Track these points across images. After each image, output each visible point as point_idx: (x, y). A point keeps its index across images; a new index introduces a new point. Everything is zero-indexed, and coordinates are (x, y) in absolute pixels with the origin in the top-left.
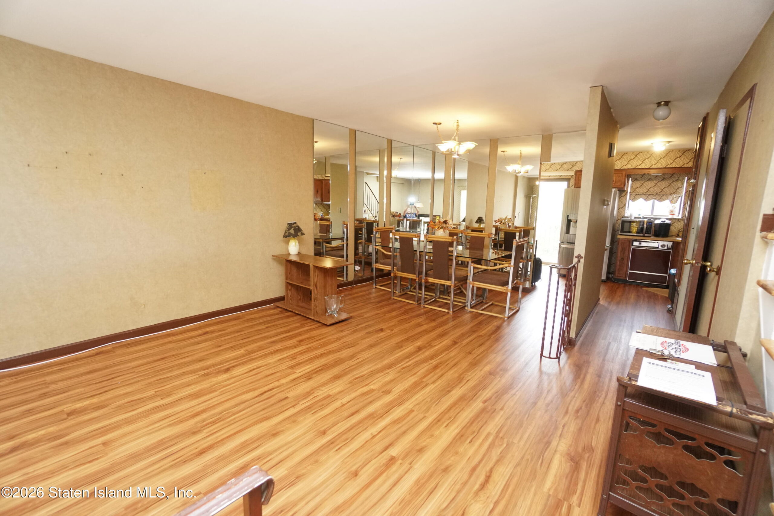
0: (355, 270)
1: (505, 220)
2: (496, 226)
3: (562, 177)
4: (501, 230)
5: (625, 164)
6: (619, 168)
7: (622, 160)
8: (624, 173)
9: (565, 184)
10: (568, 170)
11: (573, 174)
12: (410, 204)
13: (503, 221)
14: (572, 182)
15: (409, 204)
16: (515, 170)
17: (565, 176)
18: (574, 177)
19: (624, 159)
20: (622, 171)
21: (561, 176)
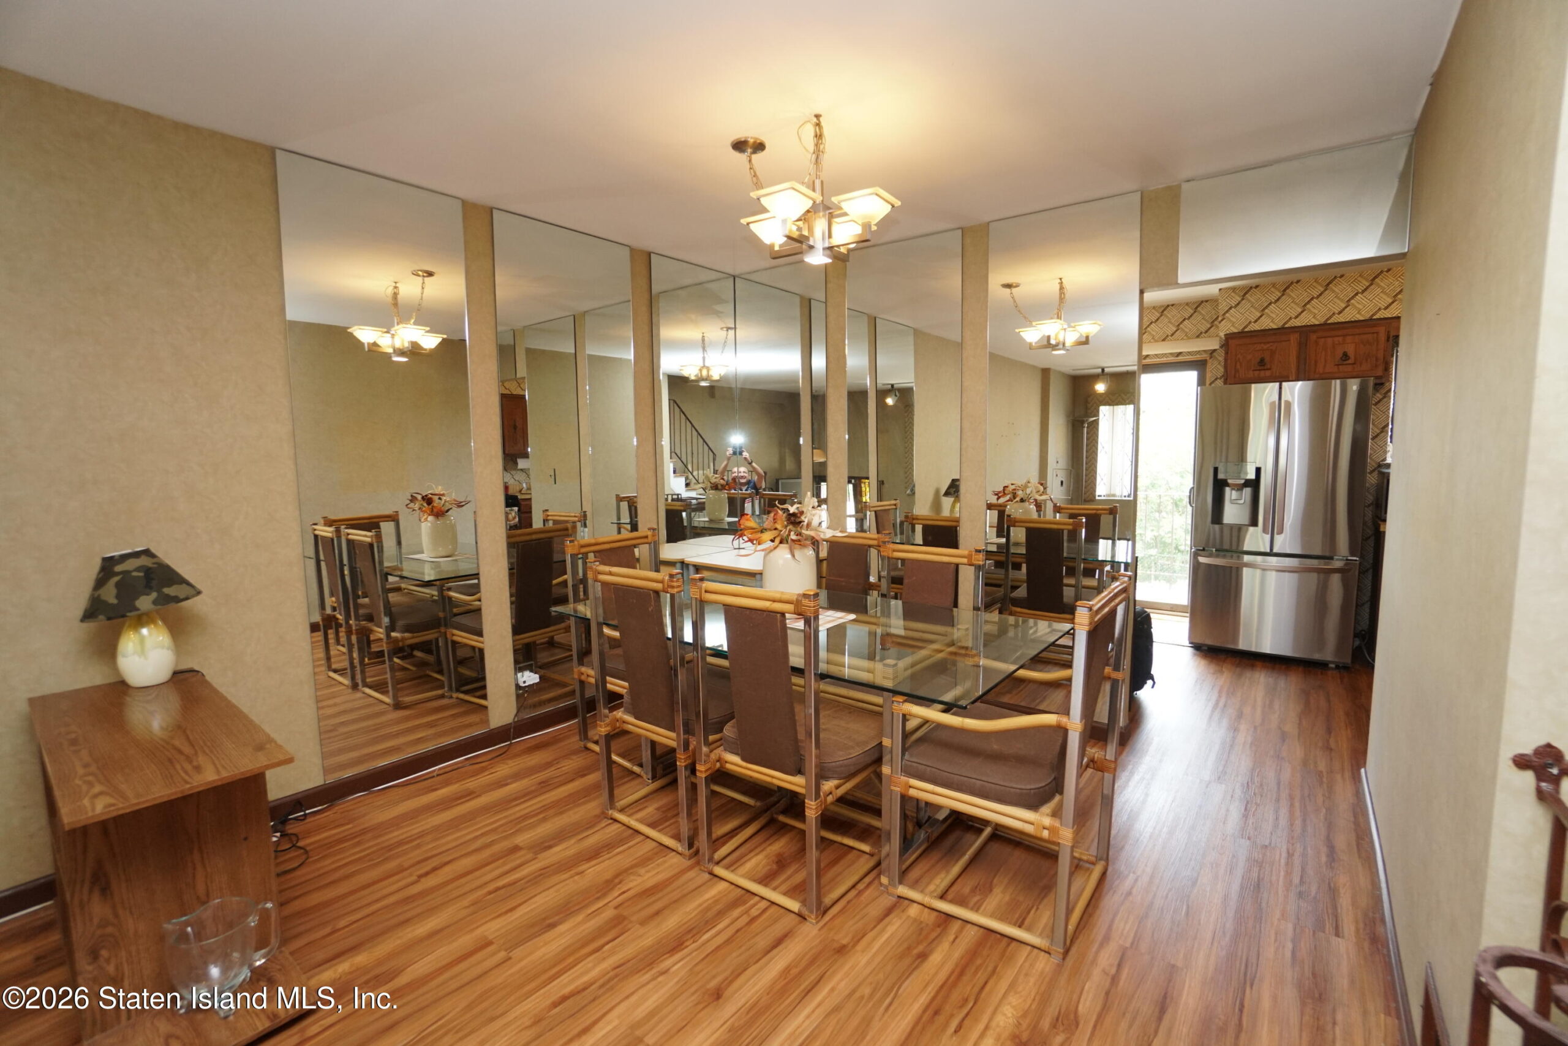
0: (518, 687)
1: (1025, 487)
2: (1000, 505)
3: (1181, 358)
4: (1014, 522)
5: (1383, 305)
6: (1367, 316)
7: (1375, 290)
8: (1382, 331)
9: (1191, 377)
10: (1198, 337)
11: (1217, 347)
12: (735, 453)
13: (1020, 493)
14: (1216, 368)
15: (730, 451)
16: (1049, 337)
17: (1189, 353)
18: (1220, 356)
19: (1379, 290)
20: (1374, 326)
21: (1179, 354)
